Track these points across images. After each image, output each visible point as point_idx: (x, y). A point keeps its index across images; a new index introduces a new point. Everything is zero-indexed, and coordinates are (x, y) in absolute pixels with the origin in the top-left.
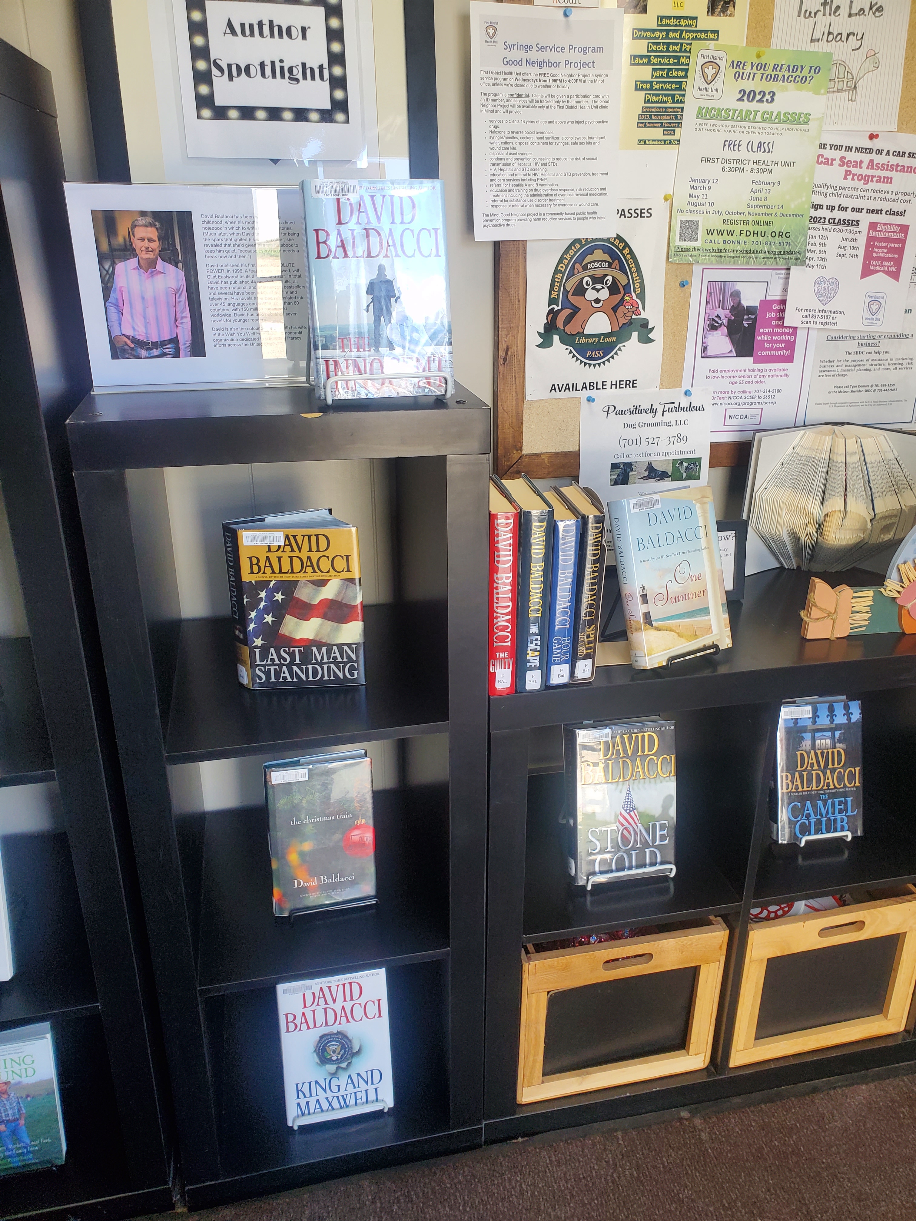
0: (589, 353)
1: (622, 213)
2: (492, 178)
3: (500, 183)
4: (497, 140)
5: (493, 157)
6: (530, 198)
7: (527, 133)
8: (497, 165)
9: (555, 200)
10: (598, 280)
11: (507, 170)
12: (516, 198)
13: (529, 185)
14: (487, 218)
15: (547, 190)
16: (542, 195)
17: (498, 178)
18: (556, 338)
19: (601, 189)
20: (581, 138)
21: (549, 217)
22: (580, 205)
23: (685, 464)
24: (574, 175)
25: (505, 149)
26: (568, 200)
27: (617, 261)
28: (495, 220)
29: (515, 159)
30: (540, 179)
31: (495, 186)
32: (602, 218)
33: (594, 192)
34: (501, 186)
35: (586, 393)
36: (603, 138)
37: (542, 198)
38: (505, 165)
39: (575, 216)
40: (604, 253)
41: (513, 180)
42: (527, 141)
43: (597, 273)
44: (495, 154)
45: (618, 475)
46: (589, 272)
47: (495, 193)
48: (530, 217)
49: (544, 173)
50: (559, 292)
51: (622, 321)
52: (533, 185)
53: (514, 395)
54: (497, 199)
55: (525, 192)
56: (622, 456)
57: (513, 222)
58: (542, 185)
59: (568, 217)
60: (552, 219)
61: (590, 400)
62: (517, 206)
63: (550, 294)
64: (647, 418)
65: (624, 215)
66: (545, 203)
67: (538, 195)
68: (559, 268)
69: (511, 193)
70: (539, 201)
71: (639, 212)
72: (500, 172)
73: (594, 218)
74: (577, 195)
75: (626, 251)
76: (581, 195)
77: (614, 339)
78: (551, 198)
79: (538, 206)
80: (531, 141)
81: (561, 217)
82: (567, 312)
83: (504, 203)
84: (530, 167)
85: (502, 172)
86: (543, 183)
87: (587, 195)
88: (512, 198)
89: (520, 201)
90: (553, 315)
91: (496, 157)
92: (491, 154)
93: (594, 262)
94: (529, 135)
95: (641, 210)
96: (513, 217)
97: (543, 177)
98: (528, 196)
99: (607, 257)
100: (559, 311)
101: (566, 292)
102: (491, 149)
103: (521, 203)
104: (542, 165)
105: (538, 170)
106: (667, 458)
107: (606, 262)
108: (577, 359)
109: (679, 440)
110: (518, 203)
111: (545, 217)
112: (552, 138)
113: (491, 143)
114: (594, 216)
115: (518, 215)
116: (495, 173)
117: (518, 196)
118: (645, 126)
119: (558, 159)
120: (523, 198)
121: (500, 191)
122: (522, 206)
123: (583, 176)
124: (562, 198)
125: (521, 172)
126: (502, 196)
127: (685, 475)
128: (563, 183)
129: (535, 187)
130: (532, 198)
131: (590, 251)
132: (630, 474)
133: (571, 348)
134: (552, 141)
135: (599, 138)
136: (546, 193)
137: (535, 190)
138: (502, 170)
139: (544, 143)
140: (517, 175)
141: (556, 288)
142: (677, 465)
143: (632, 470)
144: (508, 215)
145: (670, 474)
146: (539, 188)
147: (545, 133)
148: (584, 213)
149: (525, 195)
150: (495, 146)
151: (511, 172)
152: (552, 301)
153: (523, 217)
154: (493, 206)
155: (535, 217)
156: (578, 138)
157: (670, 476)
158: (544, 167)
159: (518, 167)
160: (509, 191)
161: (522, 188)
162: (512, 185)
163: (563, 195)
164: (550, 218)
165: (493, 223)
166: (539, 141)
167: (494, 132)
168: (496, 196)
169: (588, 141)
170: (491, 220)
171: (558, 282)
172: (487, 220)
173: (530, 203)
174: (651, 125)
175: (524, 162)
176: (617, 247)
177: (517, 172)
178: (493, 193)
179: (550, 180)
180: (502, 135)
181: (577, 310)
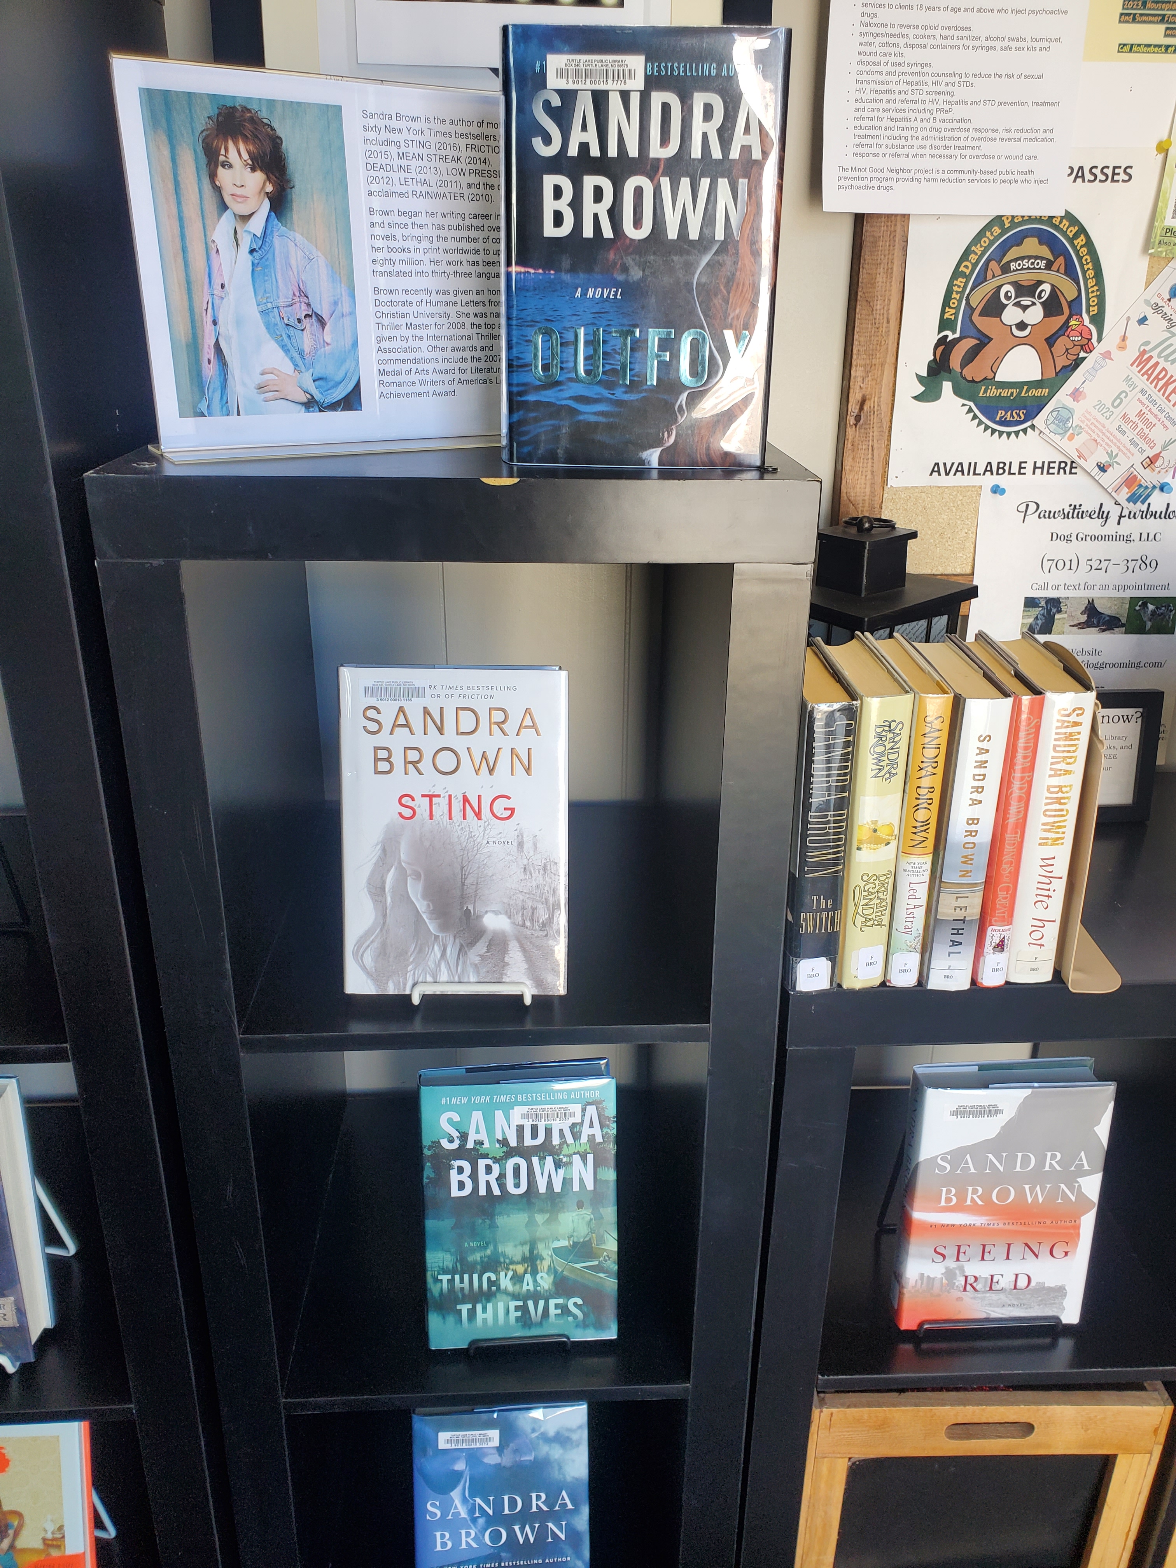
0: (1001, 413)
1: (1078, 174)
2: (858, 105)
3: (871, 115)
4: (871, 39)
5: (863, 68)
6: (920, 142)
7: (925, 28)
8: (869, 82)
9: (964, 148)
10: (1026, 290)
11: (885, 92)
12: (896, 142)
13: (922, 120)
14: (845, 174)
15: (952, 130)
16: (942, 139)
17: (868, 105)
18: (947, 386)
19: (1045, 131)
20: (1018, 40)
21: (952, 176)
22: (1006, 157)
23: (1151, 607)
24: (1000, 104)
25: (885, 54)
26: (987, 148)
27: (1061, 259)
28: (859, 178)
29: (900, 74)
30: (942, 110)
31: (863, 119)
32: (1041, 182)
33: (1032, 136)
34: (873, 119)
35: (990, 480)
36: (1057, 40)
37: (943, 143)
38: (883, 83)
39: (996, 177)
40: (1041, 243)
41: (895, 110)
42: (923, 41)
43: (1026, 278)
44: (865, 64)
45: (1037, 618)
46: (1011, 277)
47: (862, 132)
48: (919, 175)
49: (949, 98)
50: (957, 309)
51: (1061, 362)
52: (928, 120)
53: (869, 476)
54: (864, 141)
55: (913, 132)
56: (1045, 587)
57: (889, 184)
58: (944, 121)
59: (985, 177)
60: (958, 181)
61: (996, 490)
62: (898, 155)
63: (943, 312)
64: (1093, 526)
65: (1083, 176)
66: (946, 152)
67: (934, 138)
68: (962, 269)
69: (889, 133)
70: (935, 147)
71: (1109, 172)
72: (873, 96)
73: (1029, 182)
74: (1002, 139)
75: (1081, 241)
76: (1009, 140)
77: (1046, 392)
78: (958, 143)
79: (933, 156)
80: (931, 42)
81: (972, 177)
82: (970, 343)
83: (875, 150)
84: (925, 88)
85: (877, 96)
86: (945, 116)
87: (1019, 140)
88: (890, 142)
89: (903, 147)
90: (944, 347)
91: (868, 68)
92: (860, 63)
93: (1022, 258)
94: (928, 32)
95: (1115, 168)
96: (890, 175)
97: (947, 107)
98: (917, 138)
99: (1045, 252)
100: (956, 341)
101: (970, 309)
102: (860, 54)
103: (905, 151)
104: (947, 84)
105: (940, 93)
106: (1121, 594)
107: (1042, 258)
108: (980, 423)
109: (1143, 566)
110: (900, 151)
111: (945, 176)
112: (969, 38)
113: (861, 44)
114: (1028, 177)
115: (898, 171)
116: (864, 97)
117: (899, 137)
118: (1134, 20)
119: (975, 75)
120: (910, 142)
121: (870, 128)
122: (907, 156)
123: (1015, 107)
124: (976, 143)
125: (909, 97)
126: (873, 137)
127: (1149, 625)
128: (981, 117)
129: (931, 124)
130: (924, 143)
131: (1018, 240)
132: (1057, 616)
133: (972, 404)
134: (967, 43)
135: (1049, 40)
136: (949, 134)
137: (932, 129)
138: (876, 92)
139: (953, 47)
140: (902, 101)
141: (953, 303)
142: (1137, 608)
143: (1059, 611)
144: (882, 170)
145: (1124, 621)
146: (937, 125)
147: (957, 28)
148: (1011, 173)
149: (912, 137)
150: (868, 49)
151: (892, 97)
152: (945, 324)
153: (906, 175)
154: (856, 154)
155: (927, 176)
156: (1013, 40)
157: (1123, 625)
158: (950, 89)
159: (905, 87)
160: (886, 129)
161: (908, 124)
162: (892, 119)
163: (979, 139)
164: (955, 177)
165: (855, 183)
166: (944, 42)
167: (868, 25)
168: (864, 137)
169: (1030, 44)
170: (852, 179)
171: (957, 292)
172: (845, 178)
173: (920, 152)
174: (1144, 18)
175: (916, 79)
176: (1064, 234)
177: (903, 97)
178: (858, 132)
179: (958, 112)
180: (882, 30)
181: (986, 341)
